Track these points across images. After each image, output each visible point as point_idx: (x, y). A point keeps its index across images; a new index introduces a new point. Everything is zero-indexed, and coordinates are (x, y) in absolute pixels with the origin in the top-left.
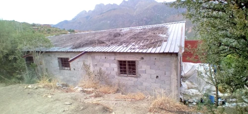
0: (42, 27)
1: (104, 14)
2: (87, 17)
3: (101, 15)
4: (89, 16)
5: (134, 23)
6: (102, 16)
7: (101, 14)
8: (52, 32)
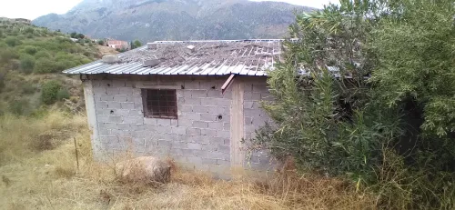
0: (13, 24)
1: (137, 9)
2: (101, 11)
3: (132, 10)
4: (105, 9)
5: (197, 32)
6: (133, 12)
7: (131, 7)
8: (38, 36)
